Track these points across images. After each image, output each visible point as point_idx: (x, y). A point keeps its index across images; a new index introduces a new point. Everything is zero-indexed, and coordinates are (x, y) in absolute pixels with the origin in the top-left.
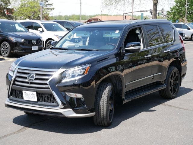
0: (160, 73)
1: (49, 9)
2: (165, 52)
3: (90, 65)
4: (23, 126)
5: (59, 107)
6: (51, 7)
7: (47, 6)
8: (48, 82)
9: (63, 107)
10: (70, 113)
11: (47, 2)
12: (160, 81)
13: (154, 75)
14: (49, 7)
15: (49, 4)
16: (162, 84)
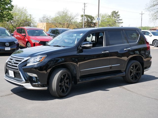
0: (119, 65)
1: (119, 23)
2: (125, 49)
3: (46, 56)
4: (13, 92)
5: (23, 82)
6: (121, 21)
7: (118, 21)
8: (17, 65)
9: (25, 82)
10: (29, 86)
11: (119, 18)
12: (121, 70)
13: (112, 66)
14: (120, 21)
15: (120, 20)
16: (122, 72)
